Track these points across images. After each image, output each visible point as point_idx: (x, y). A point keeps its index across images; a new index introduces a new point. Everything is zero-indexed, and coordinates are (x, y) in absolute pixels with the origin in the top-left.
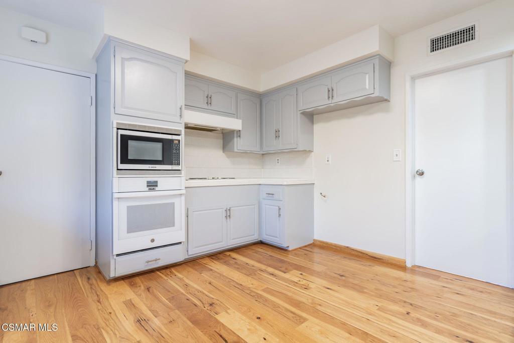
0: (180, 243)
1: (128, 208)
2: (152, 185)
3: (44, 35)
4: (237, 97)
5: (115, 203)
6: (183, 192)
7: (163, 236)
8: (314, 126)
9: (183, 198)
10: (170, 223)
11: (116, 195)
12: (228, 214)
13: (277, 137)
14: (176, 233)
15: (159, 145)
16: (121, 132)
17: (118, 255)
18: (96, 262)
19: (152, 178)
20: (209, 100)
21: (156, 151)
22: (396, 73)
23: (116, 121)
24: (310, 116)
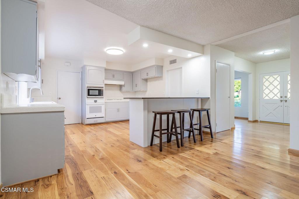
0: (103, 117)
1: (90, 107)
2: (96, 101)
3: (69, 64)
4: (123, 74)
5: (86, 106)
6: (104, 103)
7: (98, 115)
8: (148, 83)
9: (104, 105)
10: (100, 111)
11: (87, 104)
12: (118, 110)
13: (136, 86)
14: (102, 114)
15: (97, 91)
16: (88, 88)
17: (87, 118)
18: (82, 122)
19: (96, 99)
20: (113, 76)
21: (97, 92)
22: (164, 68)
23: (87, 85)
24: (146, 80)
